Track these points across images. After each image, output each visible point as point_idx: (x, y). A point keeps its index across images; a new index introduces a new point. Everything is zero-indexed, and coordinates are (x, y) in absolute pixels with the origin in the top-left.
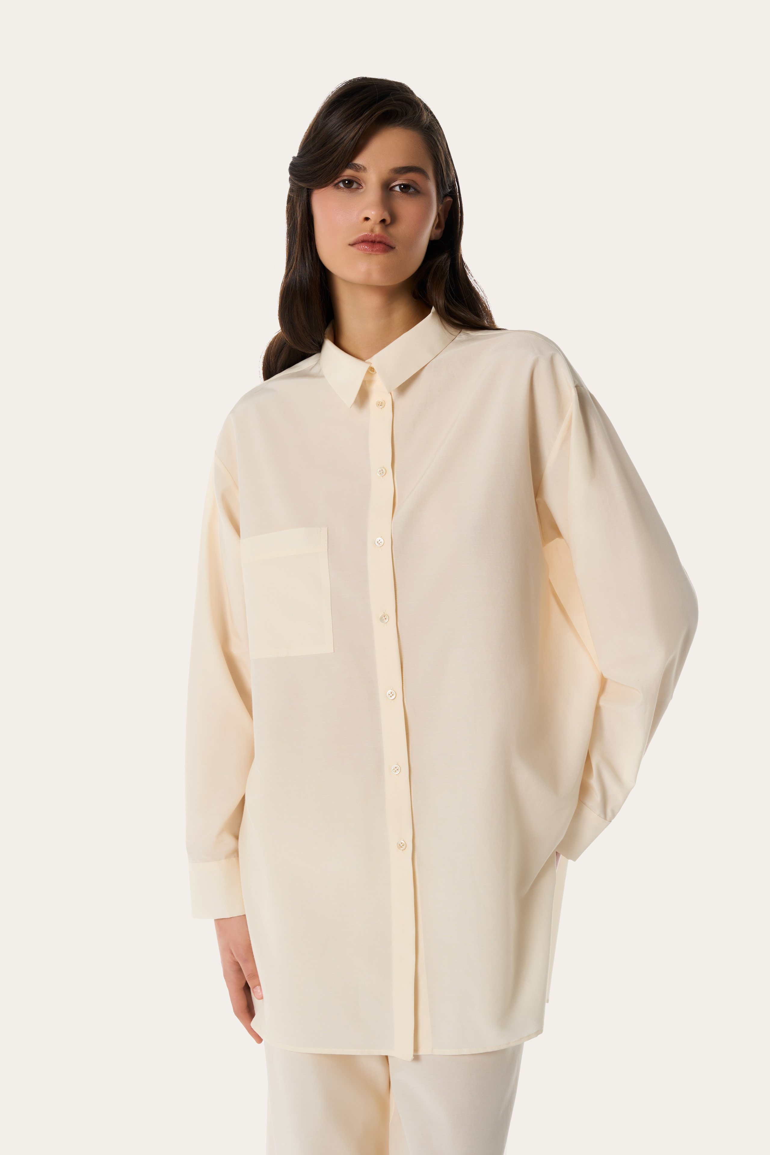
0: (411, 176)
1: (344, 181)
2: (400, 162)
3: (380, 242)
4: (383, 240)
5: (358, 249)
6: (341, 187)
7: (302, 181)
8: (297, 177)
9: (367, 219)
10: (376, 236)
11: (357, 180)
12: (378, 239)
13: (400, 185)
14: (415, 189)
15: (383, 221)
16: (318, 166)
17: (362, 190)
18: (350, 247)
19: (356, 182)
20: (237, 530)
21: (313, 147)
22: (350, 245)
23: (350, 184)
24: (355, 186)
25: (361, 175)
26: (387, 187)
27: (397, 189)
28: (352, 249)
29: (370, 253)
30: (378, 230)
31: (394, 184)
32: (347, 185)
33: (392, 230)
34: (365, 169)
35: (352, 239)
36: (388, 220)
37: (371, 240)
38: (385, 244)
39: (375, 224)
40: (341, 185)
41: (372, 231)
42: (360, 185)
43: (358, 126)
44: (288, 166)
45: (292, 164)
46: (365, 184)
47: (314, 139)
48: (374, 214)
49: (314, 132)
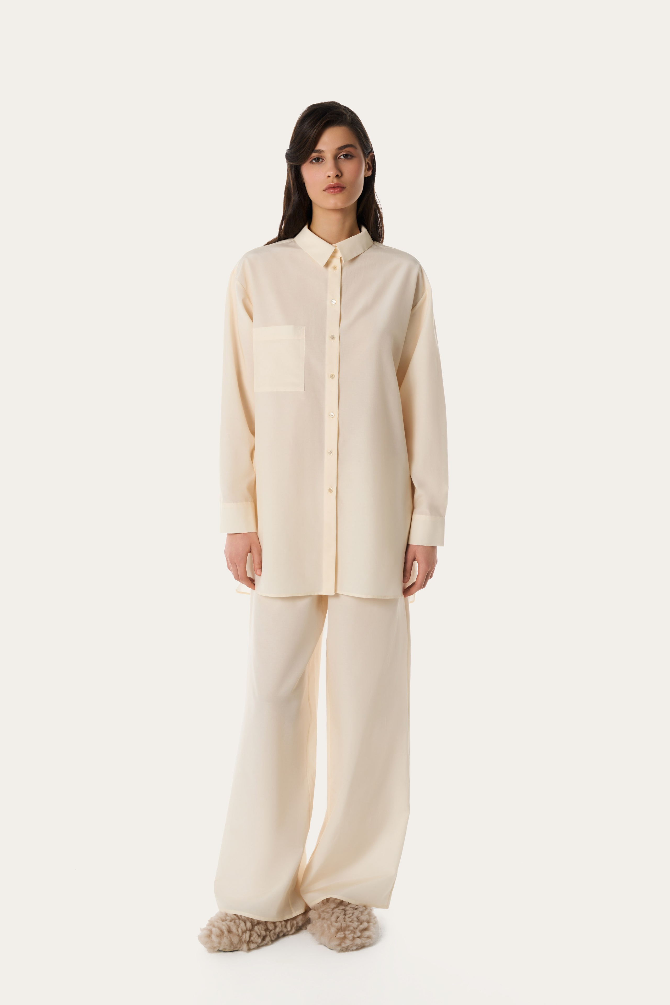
0: (347, 149)
1: (315, 159)
2: (340, 144)
3: (338, 187)
4: (339, 185)
5: (328, 192)
6: (314, 163)
7: (292, 162)
8: (289, 160)
9: (329, 176)
10: (335, 184)
11: (321, 157)
12: (336, 186)
13: (343, 155)
14: (351, 156)
15: (337, 176)
16: (299, 154)
17: (324, 162)
18: (324, 192)
19: (321, 158)
20: (251, 318)
21: (295, 144)
22: (324, 191)
23: (318, 160)
24: (321, 160)
25: (322, 154)
26: (336, 158)
27: (342, 157)
28: (325, 193)
29: (334, 193)
30: (335, 181)
31: (339, 155)
32: (317, 161)
33: (343, 179)
34: (323, 151)
35: (324, 187)
36: (340, 175)
37: (333, 187)
38: (340, 187)
39: (333, 178)
40: (314, 161)
41: (333, 182)
42: (323, 159)
43: (315, 130)
44: (285, 155)
45: (287, 154)
46: (325, 158)
47: (294, 140)
48: (332, 173)
49: (294, 137)
